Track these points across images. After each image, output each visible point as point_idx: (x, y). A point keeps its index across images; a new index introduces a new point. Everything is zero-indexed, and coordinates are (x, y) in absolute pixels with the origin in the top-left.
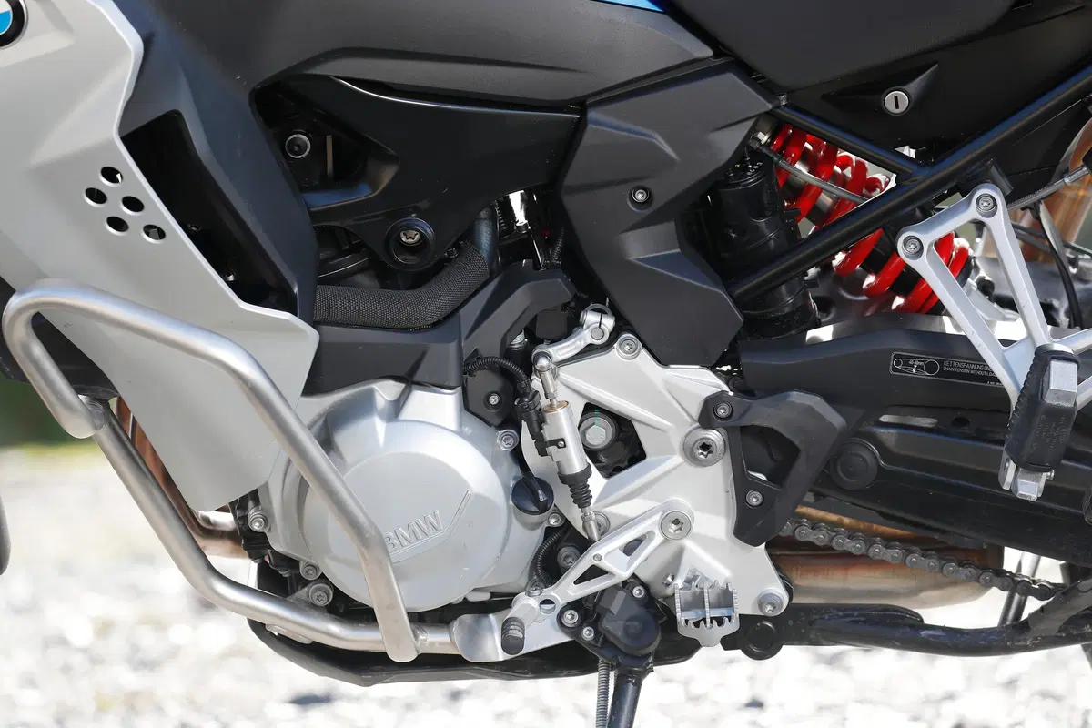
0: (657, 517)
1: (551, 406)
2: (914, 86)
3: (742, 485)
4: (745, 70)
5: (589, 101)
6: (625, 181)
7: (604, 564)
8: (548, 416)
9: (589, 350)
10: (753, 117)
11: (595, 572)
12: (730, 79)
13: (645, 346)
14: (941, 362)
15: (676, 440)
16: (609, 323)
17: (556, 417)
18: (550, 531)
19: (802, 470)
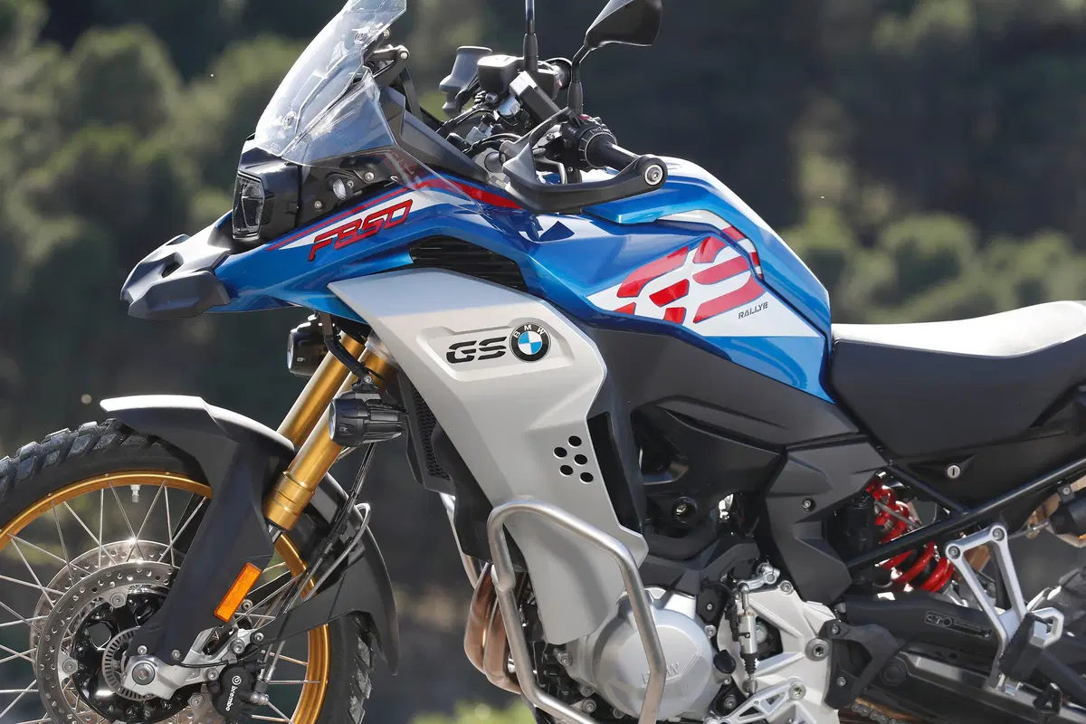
0: (788, 686)
1: (745, 614)
2: (965, 463)
3: (834, 675)
4: (875, 441)
5: (787, 448)
6: (802, 495)
7: (759, 707)
8: (743, 618)
9: (765, 587)
10: (873, 470)
11: (753, 711)
12: (866, 447)
13: (796, 588)
14: (953, 620)
15: (803, 643)
16: (777, 573)
17: (747, 619)
18: (724, 686)
19: (871, 670)
